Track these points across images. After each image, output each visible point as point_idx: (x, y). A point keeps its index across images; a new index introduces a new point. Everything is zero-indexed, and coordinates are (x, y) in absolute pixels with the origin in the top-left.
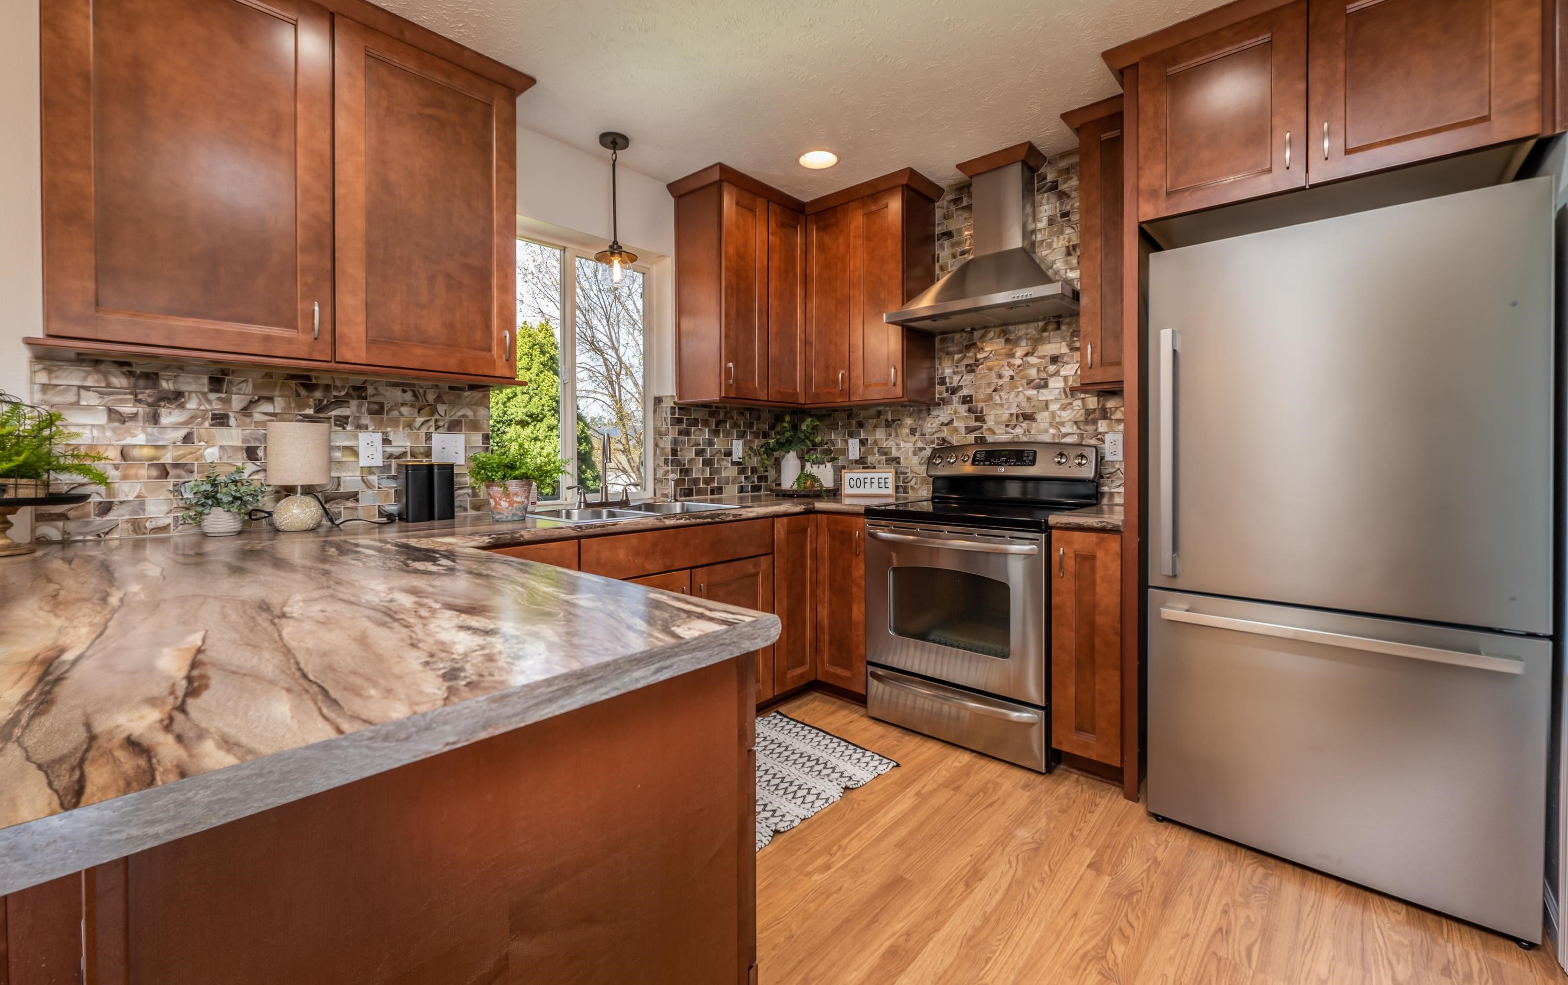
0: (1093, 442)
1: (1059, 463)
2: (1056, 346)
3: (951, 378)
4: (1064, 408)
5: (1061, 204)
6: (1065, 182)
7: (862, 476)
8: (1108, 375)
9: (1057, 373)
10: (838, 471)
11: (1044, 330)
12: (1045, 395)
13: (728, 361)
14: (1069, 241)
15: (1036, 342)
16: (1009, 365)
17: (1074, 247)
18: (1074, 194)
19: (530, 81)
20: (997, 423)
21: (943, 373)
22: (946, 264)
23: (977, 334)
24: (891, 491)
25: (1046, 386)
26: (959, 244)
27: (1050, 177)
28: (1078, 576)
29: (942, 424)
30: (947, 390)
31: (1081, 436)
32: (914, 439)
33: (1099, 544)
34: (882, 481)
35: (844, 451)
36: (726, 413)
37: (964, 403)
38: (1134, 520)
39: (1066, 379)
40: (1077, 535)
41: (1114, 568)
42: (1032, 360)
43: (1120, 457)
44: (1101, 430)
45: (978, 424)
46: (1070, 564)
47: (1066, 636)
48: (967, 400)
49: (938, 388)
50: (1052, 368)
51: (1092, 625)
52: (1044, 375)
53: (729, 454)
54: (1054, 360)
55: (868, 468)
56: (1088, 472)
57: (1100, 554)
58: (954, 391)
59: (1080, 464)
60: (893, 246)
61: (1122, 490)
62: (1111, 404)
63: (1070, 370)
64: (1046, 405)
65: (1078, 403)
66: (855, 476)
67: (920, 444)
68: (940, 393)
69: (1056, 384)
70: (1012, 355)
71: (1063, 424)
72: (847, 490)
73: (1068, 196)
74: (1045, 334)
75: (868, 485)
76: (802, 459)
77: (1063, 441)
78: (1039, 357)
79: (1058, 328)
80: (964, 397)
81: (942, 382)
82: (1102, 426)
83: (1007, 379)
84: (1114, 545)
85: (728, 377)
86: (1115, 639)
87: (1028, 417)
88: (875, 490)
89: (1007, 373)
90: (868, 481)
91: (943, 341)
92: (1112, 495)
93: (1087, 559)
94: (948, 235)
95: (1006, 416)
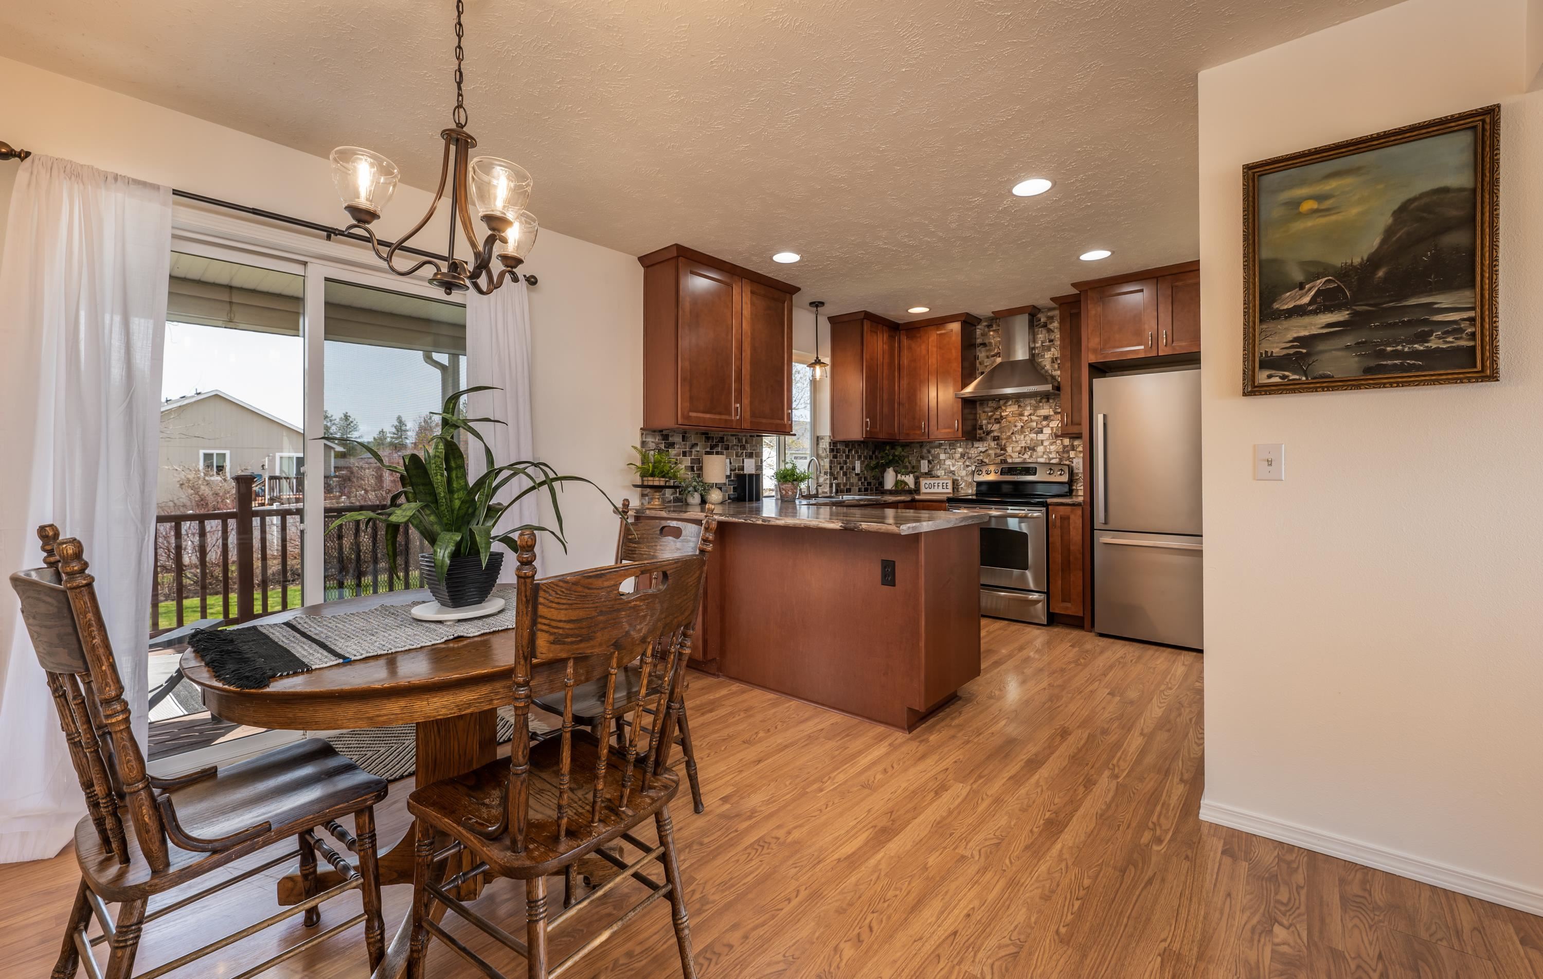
0: (1067, 463)
1: (1050, 474)
2: (1046, 411)
3: (986, 426)
4: (1051, 444)
5: (1049, 335)
6: (1051, 323)
7: (932, 482)
8: (1075, 429)
9: (1048, 426)
10: (917, 480)
11: (1040, 402)
12: (1040, 437)
13: (866, 418)
14: (1053, 355)
15: (1036, 408)
16: (1021, 420)
17: (1056, 359)
18: (1056, 330)
19: (799, 289)
20: (1013, 452)
21: (981, 422)
22: (983, 361)
23: (1002, 402)
24: (950, 490)
25: (1042, 432)
26: (990, 350)
27: (1043, 320)
28: (1061, 527)
29: (981, 452)
30: (984, 433)
31: (1061, 459)
32: (963, 460)
33: (1072, 511)
34: (945, 485)
35: (919, 467)
36: (853, 445)
37: (994, 440)
38: (1088, 500)
39: (1052, 428)
40: (1062, 508)
41: (1079, 522)
42: (1034, 418)
43: (1081, 470)
44: (1071, 456)
45: (1002, 452)
46: (1058, 523)
47: (1057, 557)
48: (996, 439)
49: (979, 432)
50: (1045, 423)
51: (1069, 550)
52: (1040, 426)
53: (854, 469)
54: (1046, 418)
55: (934, 477)
56: (1065, 478)
57: (1072, 517)
58: (988, 433)
59: (1061, 474)
60: (955, 353)
61: (1082, 488)
62: (1076, 443)
63: (1054, 424)
64: (1042, 441)
65: (1059, 442)
66: (928, 482)
67: (967, 463)
68: (980, 434)
69: (1047, 431)
70: (1021, 415)
71: (1050, 453)
72: (923, 490)
73: (1053, 332)
74: (1041, 404)
75: (936, 487)
76: (897, 472)
77: (1052, 462)
78: (1037, 416)
79: (1048, 401)
80: (994, 437)
81: (981, 428)
82: (1072, 454)
83: (1019, 427)
84: (1079, 512)
85: (867, 426)
86: (1080, 556)
87: (1033, 449)
88: (940, 490)
89: (1020, 424)
90: (936, 485)
91: (981, 404)
92: (1077, 490)
93: (1065, 519)
94: (984, 345)
95: (1018, 449)
